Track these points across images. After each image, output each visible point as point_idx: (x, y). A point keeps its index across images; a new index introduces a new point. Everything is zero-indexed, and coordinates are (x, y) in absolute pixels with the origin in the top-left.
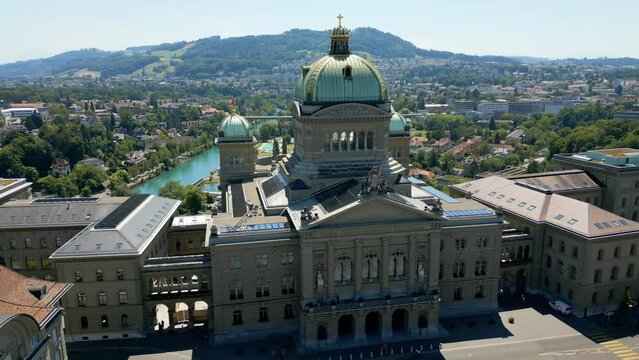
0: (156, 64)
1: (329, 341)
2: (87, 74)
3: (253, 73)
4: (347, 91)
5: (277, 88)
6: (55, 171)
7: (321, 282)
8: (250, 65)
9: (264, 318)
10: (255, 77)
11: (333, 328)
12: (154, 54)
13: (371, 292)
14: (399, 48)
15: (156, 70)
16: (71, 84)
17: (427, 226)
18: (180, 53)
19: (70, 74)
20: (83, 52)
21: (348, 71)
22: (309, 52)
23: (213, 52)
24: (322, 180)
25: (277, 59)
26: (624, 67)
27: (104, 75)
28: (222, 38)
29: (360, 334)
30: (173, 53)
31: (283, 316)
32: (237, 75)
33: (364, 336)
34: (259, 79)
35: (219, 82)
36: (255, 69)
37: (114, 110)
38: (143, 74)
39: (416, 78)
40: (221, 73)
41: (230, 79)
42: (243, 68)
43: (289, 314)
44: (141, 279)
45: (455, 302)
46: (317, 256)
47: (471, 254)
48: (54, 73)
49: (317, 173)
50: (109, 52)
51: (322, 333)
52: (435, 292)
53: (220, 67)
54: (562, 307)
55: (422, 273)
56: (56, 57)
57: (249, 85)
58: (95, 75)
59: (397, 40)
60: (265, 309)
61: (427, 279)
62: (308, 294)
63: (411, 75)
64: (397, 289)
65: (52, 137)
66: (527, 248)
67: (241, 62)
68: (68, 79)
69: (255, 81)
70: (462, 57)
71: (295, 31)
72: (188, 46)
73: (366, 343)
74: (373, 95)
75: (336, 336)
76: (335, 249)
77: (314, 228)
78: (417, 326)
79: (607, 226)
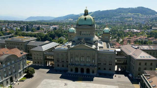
1: (73, 72)
2: (70, 20)
3: (107, 19)
4: (85, 23)
5: (112, 23)
6: (55, 39)
7: (72, 60)
8: (106, 17)
9: (63, 66)
10: (107, 20)
11: (74, 70)
13: (82, 64)
14: (150, 12)
16: (67, 22)
17: (94, 51)
18: (90, 15)
19: (68, 20)
21: (85, 18)
22: (122, 14)
23: (98, 14)
25: (114, 16)
27: (74, 20)
28: (101, 11)
29: (79, 72)
31: (66, 66)
32: (103, 20)
33: (80, 73)
34: (108, 21)
35: (98, 21)
36: (107, 18)
39: (154, 20)
40: (99, 19)
41: (100, 21)
42: (104, 18)
44: (44, 56)
45: (104, 70)
46: (71, 55)
47: (108, 60)
48: (65, 19)
49: (77, 39)
51: (72, 70)
52: (96, 66)
53: (99, 18)
54: (130, 75)
56: (66, 16)
57: (105, 22)
58: (72, 20)
59: (150, 10)
60: (63, 64)
61: (94, 63)
63: (153, 19)
64: (88, 64)
65: (56, 32)
66: (126, 61)
67: (104, 16)
68: (67, 21)
69: (107, 21)
71: (119, 8)
72: (92, 13)
73: (80, 74)
74: (90, 24)
76: (75, 54)
77: (70, 49)
78: (92, 73)
79: (144, 57)
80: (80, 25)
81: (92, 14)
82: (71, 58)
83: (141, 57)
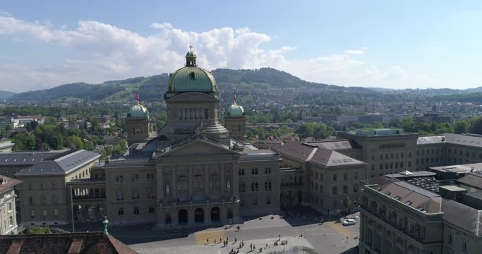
0: (122, 93)
1: (172, 225)
4: (192, 86)
7: (168, 190)
11: (175, 216)
12: (121, 85)
15: (123, 97)
17: (230, 158)
18: (139, 85)
20: (74, 85)
21: (192, 75)
23: (162, 84)
24: (177, 136)
26: (445, 94)
30: (135, 85)
31: (148, 211)
37: (88, 121)
38: (113, 99)
43: (152, 210)
44: (66, 189)
45: (254, 207)
46: (165, 174)
47: (262, 178)
49: (174, 131)
50: (92, 85)
51: (168, 220)
52: (235, 197)
55: (229, 186)
56: (56, 88)
58: (80, 101)
59: (289, 76)
61: (232, 190)
62: (160, 196)
64: (214, 196)
66: (301, 178)
68: (62, 102)
70: (334, 87)
72: (145, 80)
74: (207, 88)
75: (177, 222)
76: (176, 171)
77: (163, 157)
78: (228, 218)
79: (339, 161)
80: (179, 93)
81: (143, 82)
82: (167, 182)
83: (334, 161)
